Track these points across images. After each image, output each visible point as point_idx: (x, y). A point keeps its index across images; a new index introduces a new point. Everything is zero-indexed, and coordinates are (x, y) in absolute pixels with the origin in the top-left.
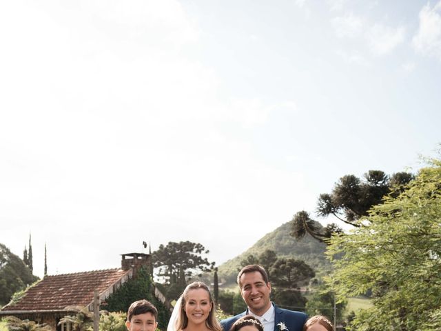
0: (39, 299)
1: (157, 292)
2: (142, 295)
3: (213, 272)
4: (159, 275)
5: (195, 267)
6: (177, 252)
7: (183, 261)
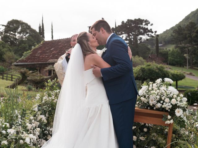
0: (39, 55)
3: (156, 37)
5: (144, 35)
6: (133, 25)
7: (137, 31)
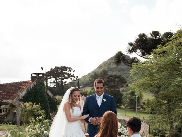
1: (48, 92)
2: (41, 94)
3: (77, 81)
4: (51, 83)
5: (68, 79)
6: (59, 71)
7: (62, 76)
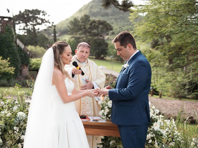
1: (18, 41)
2: (7, 44)
3: (53, 28)
4: (20, 29)
6: (30, 15)
